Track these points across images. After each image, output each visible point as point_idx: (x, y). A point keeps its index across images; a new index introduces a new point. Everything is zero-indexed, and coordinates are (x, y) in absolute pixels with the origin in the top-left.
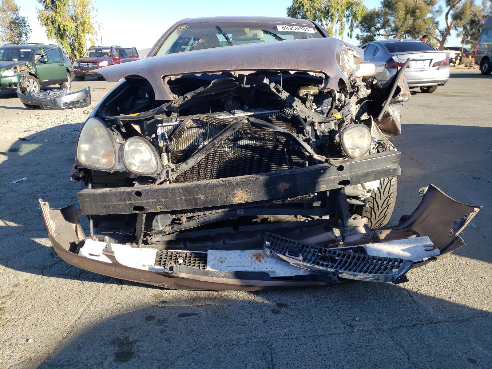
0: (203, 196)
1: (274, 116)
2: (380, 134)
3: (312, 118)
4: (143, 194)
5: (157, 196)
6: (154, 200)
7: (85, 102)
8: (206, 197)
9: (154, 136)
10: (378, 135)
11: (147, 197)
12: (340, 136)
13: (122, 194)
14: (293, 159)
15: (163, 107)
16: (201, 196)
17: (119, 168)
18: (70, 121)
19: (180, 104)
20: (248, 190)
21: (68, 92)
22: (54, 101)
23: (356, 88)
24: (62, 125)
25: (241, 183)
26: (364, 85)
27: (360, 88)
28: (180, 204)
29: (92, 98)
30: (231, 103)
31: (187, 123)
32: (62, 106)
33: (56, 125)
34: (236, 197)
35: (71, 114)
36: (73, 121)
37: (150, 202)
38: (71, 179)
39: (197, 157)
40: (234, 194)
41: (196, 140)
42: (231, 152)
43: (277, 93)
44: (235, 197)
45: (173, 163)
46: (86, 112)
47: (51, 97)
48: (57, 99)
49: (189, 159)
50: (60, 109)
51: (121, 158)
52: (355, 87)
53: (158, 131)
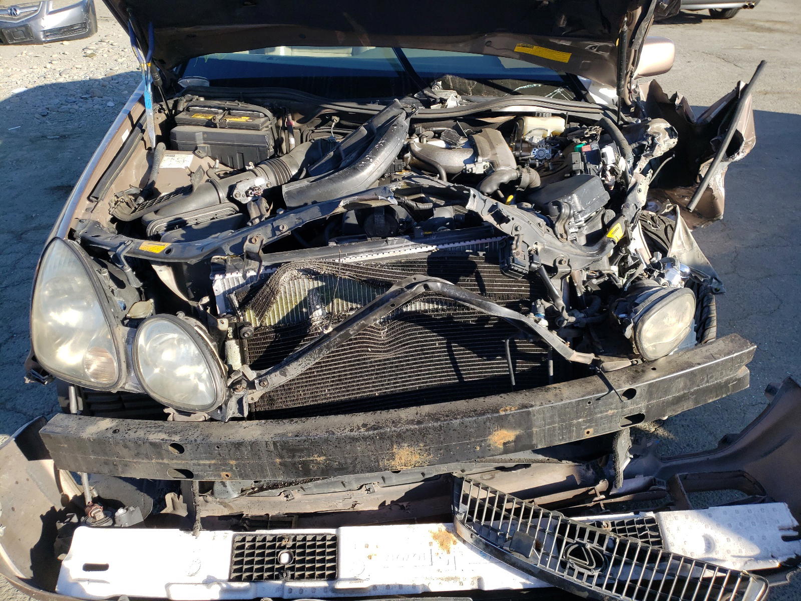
0: (323, 458)
1: (481, 254)
2: (691, 244)
3: (569, 265)
4: (188, 449)
5: (219, 454)
6: (213, 462)
7: (85, 28)
8: (329, 460)
9: (206, 300)
10: (687, 247)
11: (198, 456)
12: (635, 328)
13: (140, 445)
14: (517, 346)
15: (223, 247)
16: (319, 459)
17: (129, 386)
18: (58, 75)
19: (264, 243)
20: (425, 446)
21: (51, 9)
22: (26, 26)
23: (650, 138)
24: (41, 87)
25: (409, 433)
26: (667, 129)
27: (658, 140)
28: (271, 469)
29: (98, 17)
30: (382, 221)
31: (282, 278)
32: (42, 37)
33: (31, 86)
34: (397, 459)
35: (59, 56)
36: (64, 75)
37: (204, 465)
38: (27, 381)
39: (308, 362)
40: (393, 454)
41: (305, 303)
42: (383, 330)
43: (495, 223)
44: (394, 459)
45: (253, 367)
46: (89, 52)
47: (18, 19)
48: (32, 24)
49: (288, 365)
50: (38, 42)
51: (131, 363)
52: (648, 135)
53: (215, 288)
